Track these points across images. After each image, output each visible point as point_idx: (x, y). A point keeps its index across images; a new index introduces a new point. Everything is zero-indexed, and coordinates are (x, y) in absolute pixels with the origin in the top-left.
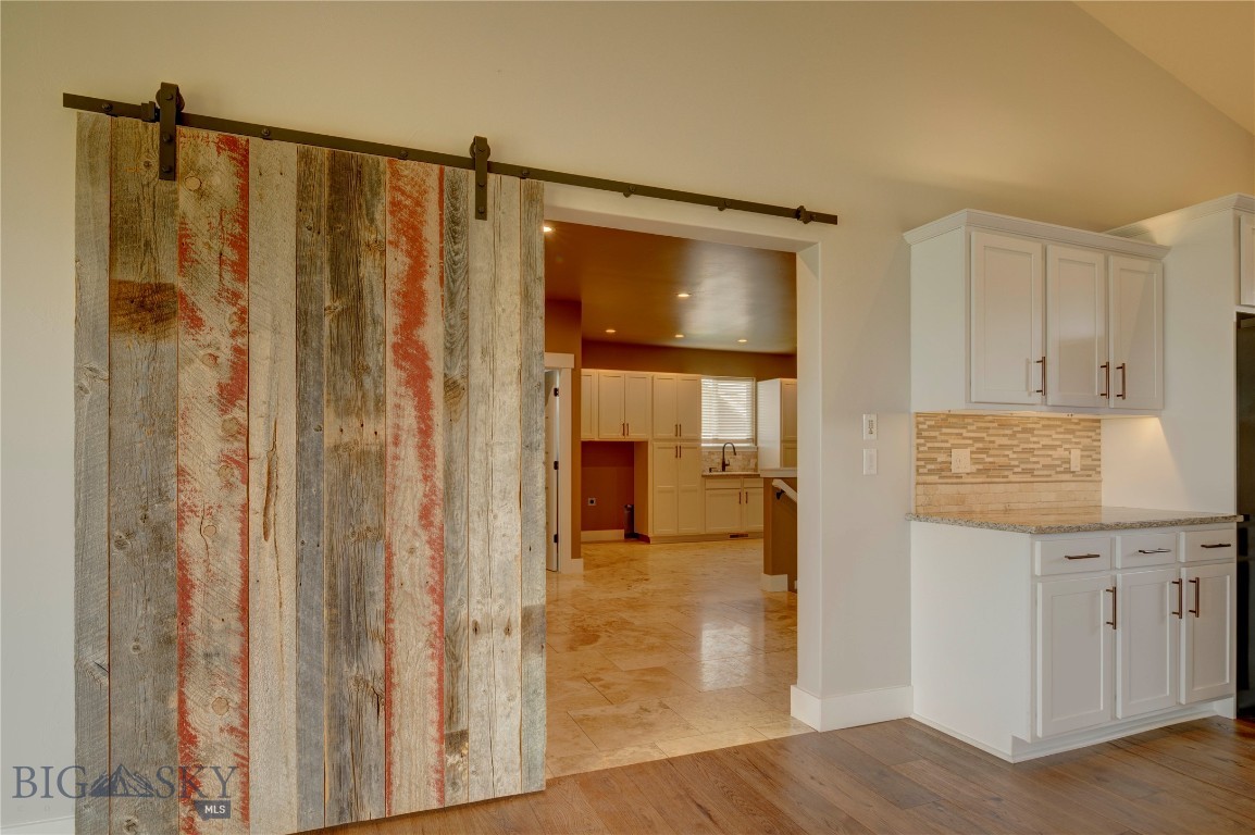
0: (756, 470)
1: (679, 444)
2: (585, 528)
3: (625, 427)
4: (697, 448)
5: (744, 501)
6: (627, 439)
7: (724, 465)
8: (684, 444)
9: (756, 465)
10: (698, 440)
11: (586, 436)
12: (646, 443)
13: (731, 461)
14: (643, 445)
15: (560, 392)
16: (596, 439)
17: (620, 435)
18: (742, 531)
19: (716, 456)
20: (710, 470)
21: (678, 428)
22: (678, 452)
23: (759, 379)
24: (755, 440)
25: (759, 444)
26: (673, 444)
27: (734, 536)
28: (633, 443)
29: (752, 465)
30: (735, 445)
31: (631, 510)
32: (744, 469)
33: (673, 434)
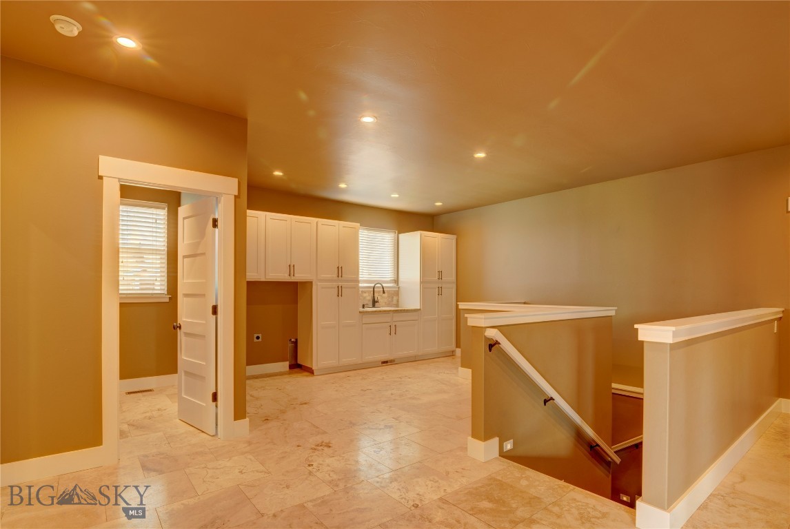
0: (397, 305)
1: (340, 284)
2: (250, 362)
3: (291, 268)
4: (357, 287)
5: (393, 332)
6: (293, 279)
7: (374, 302)
8: (344, 284)
9: (398, 301)
10: (357, 281)
11: (252, 275)
12: (311, 283)
13: (379, 298)
14: (307, 285)
15: (219, 223)
16: (263, 279)
17: (287, 275)
18: (391, 358)
19: (367, 294)
20: (363, 306)
21: (340, 271)
22: (339, 293)
23: (400, 232)
24: (396, 281)
25: (400, 285)
26: (335, 284)
27: (385, 362)
28: (297, 283)
29: (395, 302)
30: (384, 285)
31: (296, 343)
32: (388, 305)
33: (335, 275)
